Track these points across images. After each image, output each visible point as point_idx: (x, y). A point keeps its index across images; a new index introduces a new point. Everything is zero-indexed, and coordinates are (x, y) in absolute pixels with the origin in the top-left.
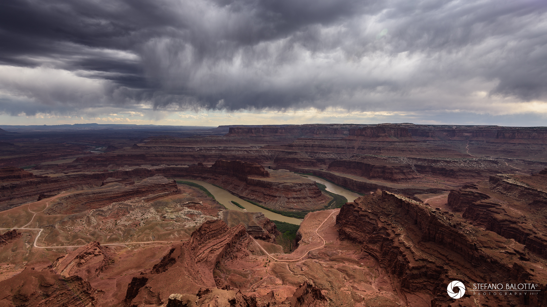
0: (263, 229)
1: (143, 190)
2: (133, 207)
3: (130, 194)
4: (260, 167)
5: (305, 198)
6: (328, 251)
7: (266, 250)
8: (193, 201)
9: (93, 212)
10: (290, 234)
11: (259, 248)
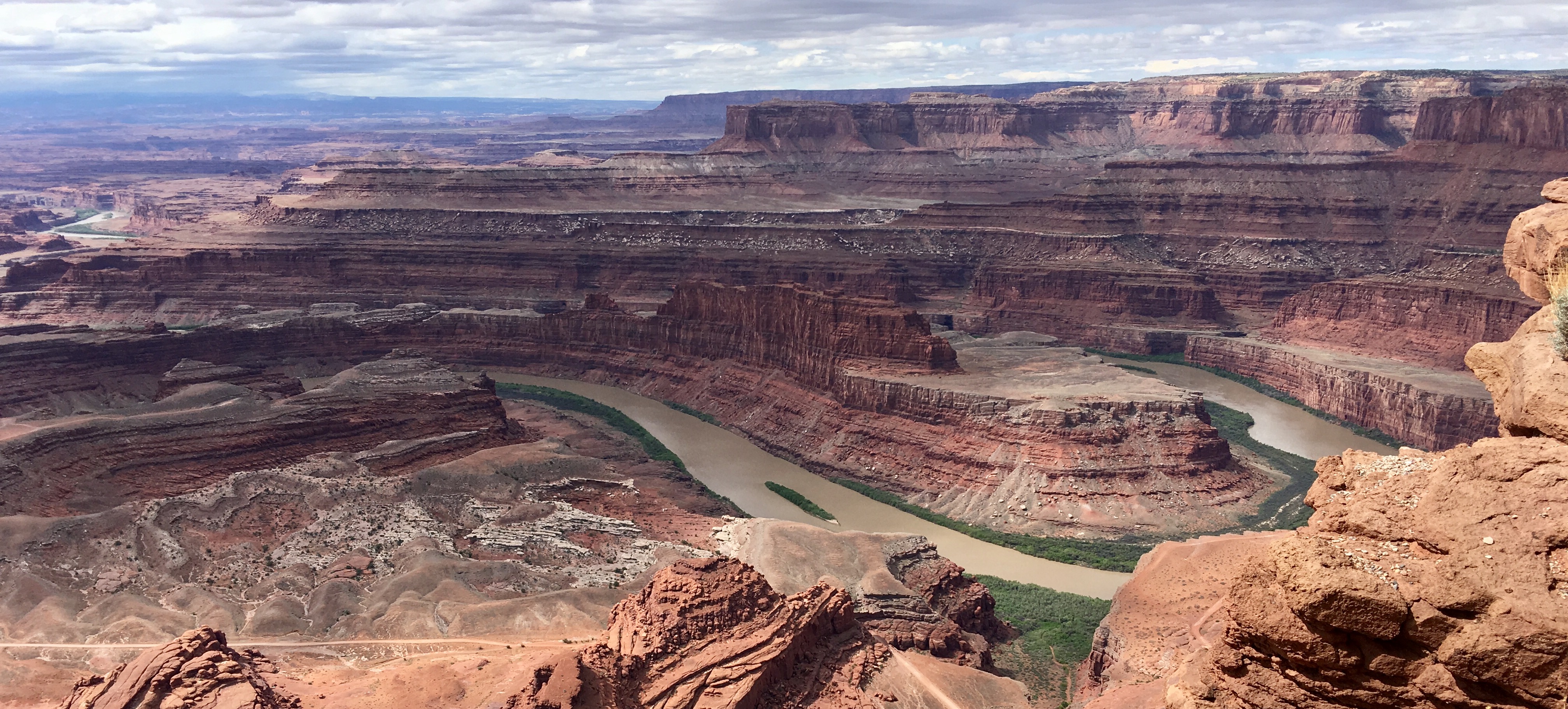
1: (352, 421)
2: (328, 495)
3: (295, 437)
8: (589, 475)
9: (156, 508)
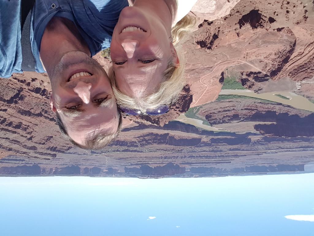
0: (254, 81)
4: (265, 134)
5: (219, 112)
6: (197, 76)
7: (249, 65)
10: (229, 82)
11: (256, 66)
